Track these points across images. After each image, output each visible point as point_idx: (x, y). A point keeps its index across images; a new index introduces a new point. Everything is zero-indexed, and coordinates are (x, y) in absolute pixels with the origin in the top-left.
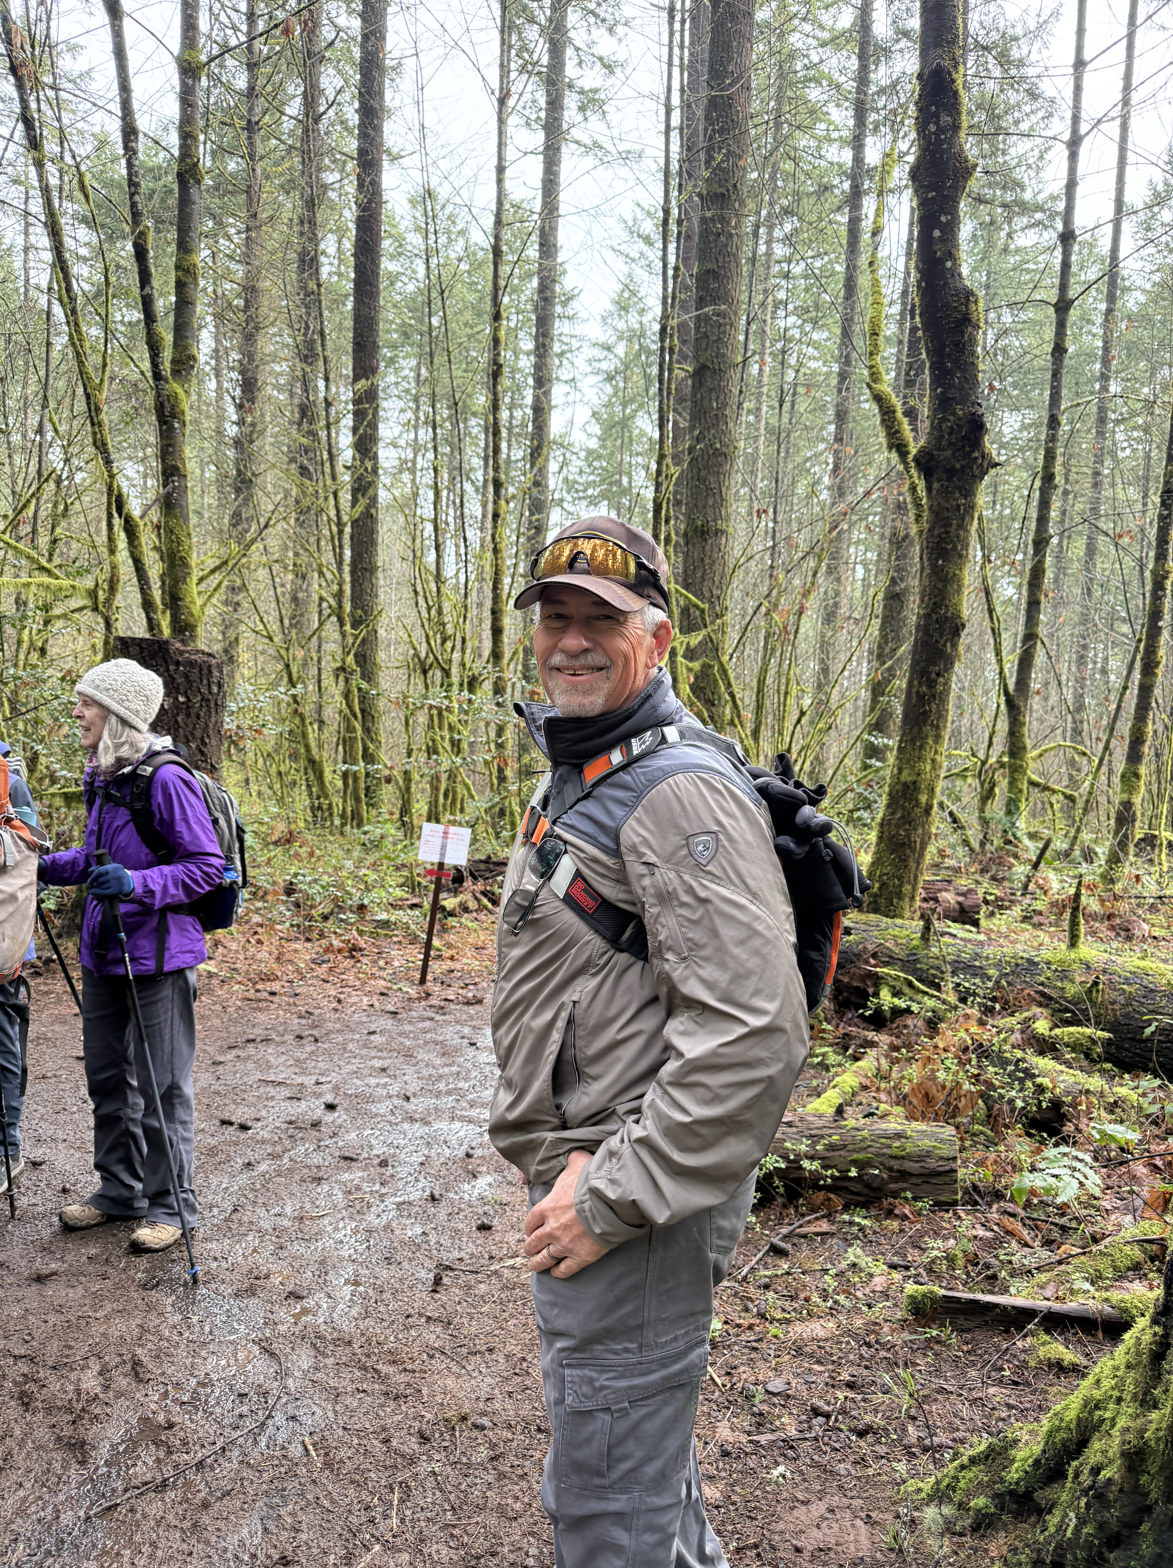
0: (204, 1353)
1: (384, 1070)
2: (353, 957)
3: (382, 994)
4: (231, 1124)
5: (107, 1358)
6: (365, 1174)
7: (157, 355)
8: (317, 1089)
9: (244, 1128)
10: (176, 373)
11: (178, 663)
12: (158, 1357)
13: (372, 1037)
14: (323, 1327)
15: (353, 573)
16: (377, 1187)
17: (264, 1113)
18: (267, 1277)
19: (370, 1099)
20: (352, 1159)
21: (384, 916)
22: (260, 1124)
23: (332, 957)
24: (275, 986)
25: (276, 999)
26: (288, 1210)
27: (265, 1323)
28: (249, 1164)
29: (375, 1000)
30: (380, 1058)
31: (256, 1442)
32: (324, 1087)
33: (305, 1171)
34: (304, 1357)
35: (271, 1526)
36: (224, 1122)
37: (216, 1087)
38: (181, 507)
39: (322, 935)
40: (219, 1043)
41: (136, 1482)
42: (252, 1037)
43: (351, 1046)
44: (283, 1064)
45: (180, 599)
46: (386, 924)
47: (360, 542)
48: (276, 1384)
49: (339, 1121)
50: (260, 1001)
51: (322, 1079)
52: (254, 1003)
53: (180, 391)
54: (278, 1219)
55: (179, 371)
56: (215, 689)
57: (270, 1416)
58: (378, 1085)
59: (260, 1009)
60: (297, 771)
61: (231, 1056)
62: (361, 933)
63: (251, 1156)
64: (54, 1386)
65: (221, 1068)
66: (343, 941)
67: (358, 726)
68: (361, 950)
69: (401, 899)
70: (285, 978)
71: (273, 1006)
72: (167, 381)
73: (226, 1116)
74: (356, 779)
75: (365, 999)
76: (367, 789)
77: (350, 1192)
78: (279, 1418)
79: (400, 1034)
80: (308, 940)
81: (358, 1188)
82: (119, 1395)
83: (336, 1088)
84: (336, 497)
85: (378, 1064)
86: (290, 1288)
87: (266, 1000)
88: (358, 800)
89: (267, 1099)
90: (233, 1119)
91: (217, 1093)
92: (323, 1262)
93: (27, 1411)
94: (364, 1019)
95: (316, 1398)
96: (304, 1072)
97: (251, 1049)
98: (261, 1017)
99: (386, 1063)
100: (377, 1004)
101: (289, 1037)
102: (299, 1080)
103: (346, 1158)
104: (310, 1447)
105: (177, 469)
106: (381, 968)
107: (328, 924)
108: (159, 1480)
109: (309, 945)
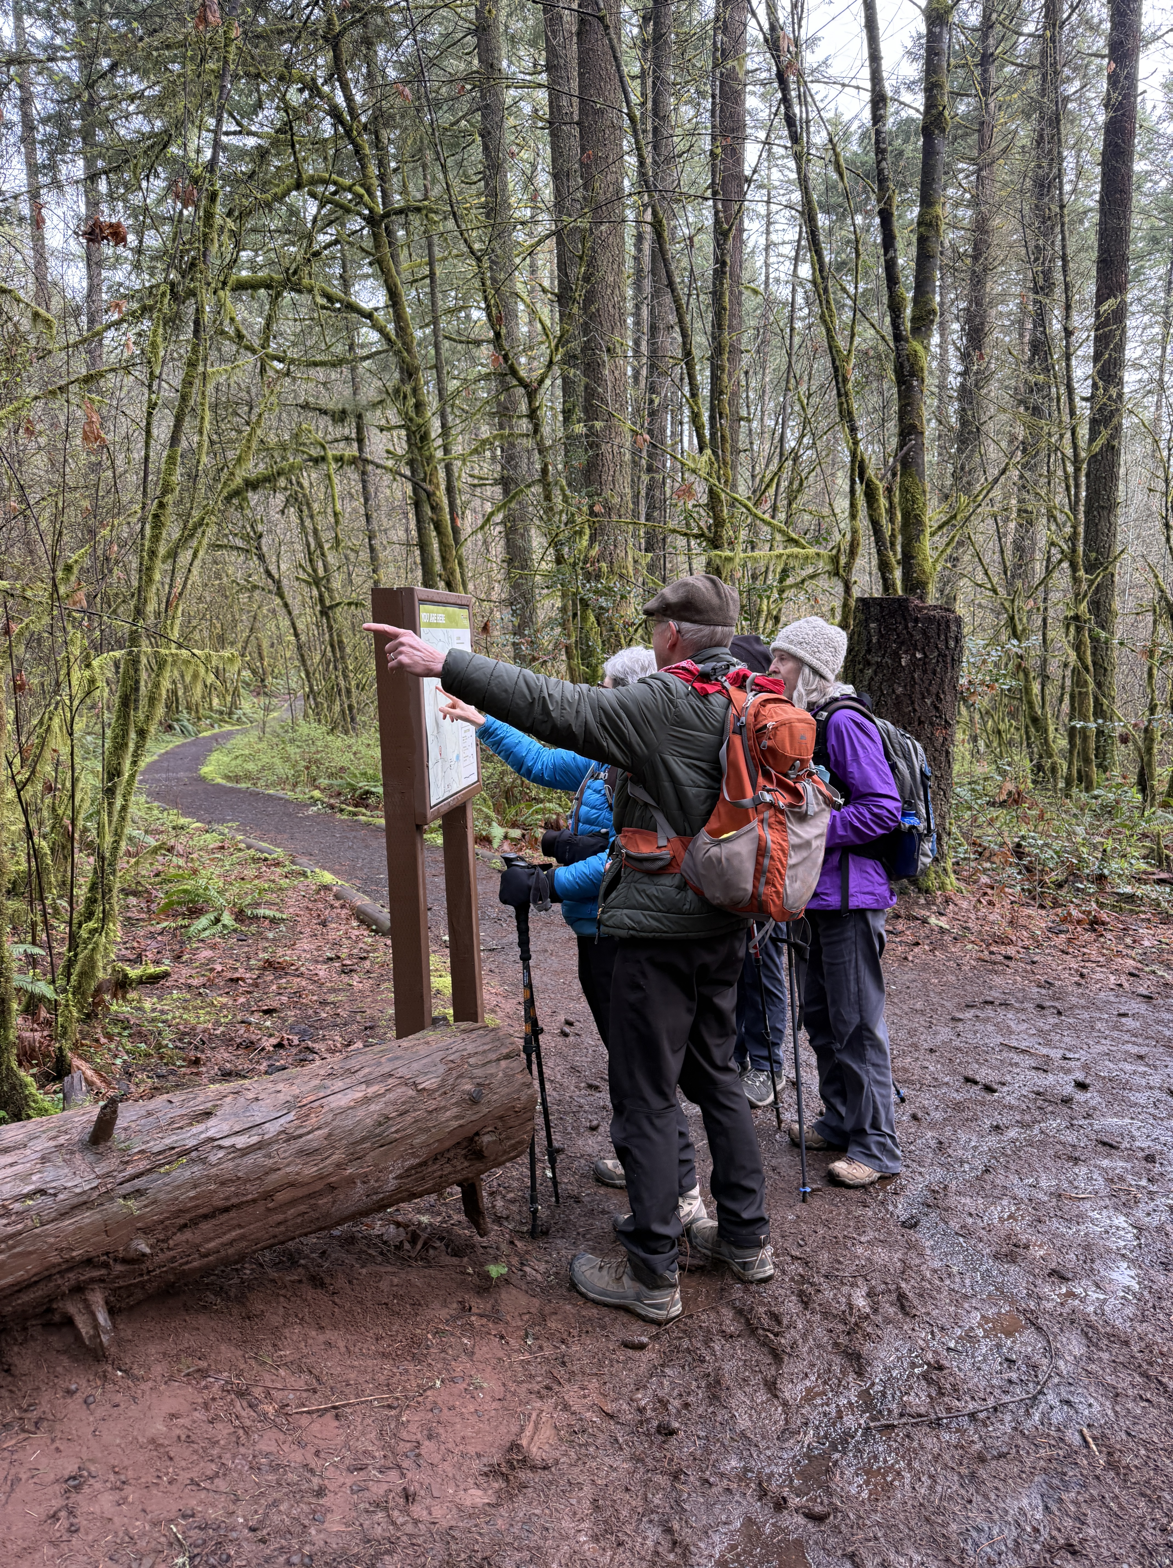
0: (966, 1305)
1: (1141, 1057)
2: (1095, 930)
3: (1131, 974)
4: (976, 1083)
5: (873, 1282)
6: (1129, 1166)
7: (898, 317)
8: (1064, 1063)
9: (989, 1089)
10: (915, 330)
11: (916, 620)
12: (922, 1296)
13: (1124, 1020)
14: (1093, 1318)
15: (1087, 513)
16: (1144, 1183)
17: (1008, 1078)
18: (1026, 1247)
19: (1126, 1086)
20: (1111, 1146)
21: (1128, 890)
22: (1005, 1089)
23: (1071, 928)
24: (1011, 951)
25: (1012, 964)
26: (1044, 1184)
27: (1028, 1295)
28: (997, 1127)
29: (1123, 980)
30: (1134, 1043)
31: (1028, 1414)
32: (1072, 1064)
33: (1059, 1147)
34: (1074, 1342)
35: (1054, 1508)
36: (968, 1080)
37: (957, 1043)
38: (918, 465)
39: (1056, 904)
40: (957, 1000)
41: (913, 1411)
42: (989, 999)
43: (1099, 1025)
44: (1025, 1031)
45: (913, 558)
46: (1130, 898)
47: (1098, 478)
48: (1045, 1361)
49: (1093, 1103)
50: (995, 963)
51: (1069, 1055)
52: (989, 965)
53: (919, 348)
54: (1034, 1191)
55: (919, 329)
56: (952, 644)
57: (1041, 1392)
58: (1135, 1073)
59: (996, 972)
60: (1017, 729)
61: (969, 1014)
62: (1101, 905)
63: (998, 1119)
64: (829, 1294)
65: (960, 1024)
66: (1084, 912)
67: (1090, 680)
68: (1103, 923)
69: (1145, 872)
70: (1020, 944)
71: (1009, 971)
72: (907, 341)
73: (970, 1074)
74: (1085, 739)
75: (1112, 978)
76: (1097, 748)
77: (1112, 1181)
78: (1051, 1398)
79: (1158, 1022)
80: (1042, 907)
81: (1122, 1179)
82: (888, 1321)
83: (1086, 1067)
84: (1073, 433)
85: (1134, 1050)
86: (1053, 1265)
87: (1001, 963)
88: (1087, 761)
89: (1011, 1065)
90: (977, 1078)
91: (958, 1049)
92: (1088, 1247)
93: (806, 1308)
94: (1112, 999)
95: (1092, 1389)
96: (1048, 1044)
97: (989, 1011)
98: (998, 980)
99: (1143, 1051)
100: (1126, 985)
101: (1029, 1006)
102: (1044, 1051)
103: (1105, 1144)
104: (1090, 1440)
105: (915, 427)
106: (1128, 946)
107: (1063, 892)
108: (933, 1416)
109: (1043, 912)
